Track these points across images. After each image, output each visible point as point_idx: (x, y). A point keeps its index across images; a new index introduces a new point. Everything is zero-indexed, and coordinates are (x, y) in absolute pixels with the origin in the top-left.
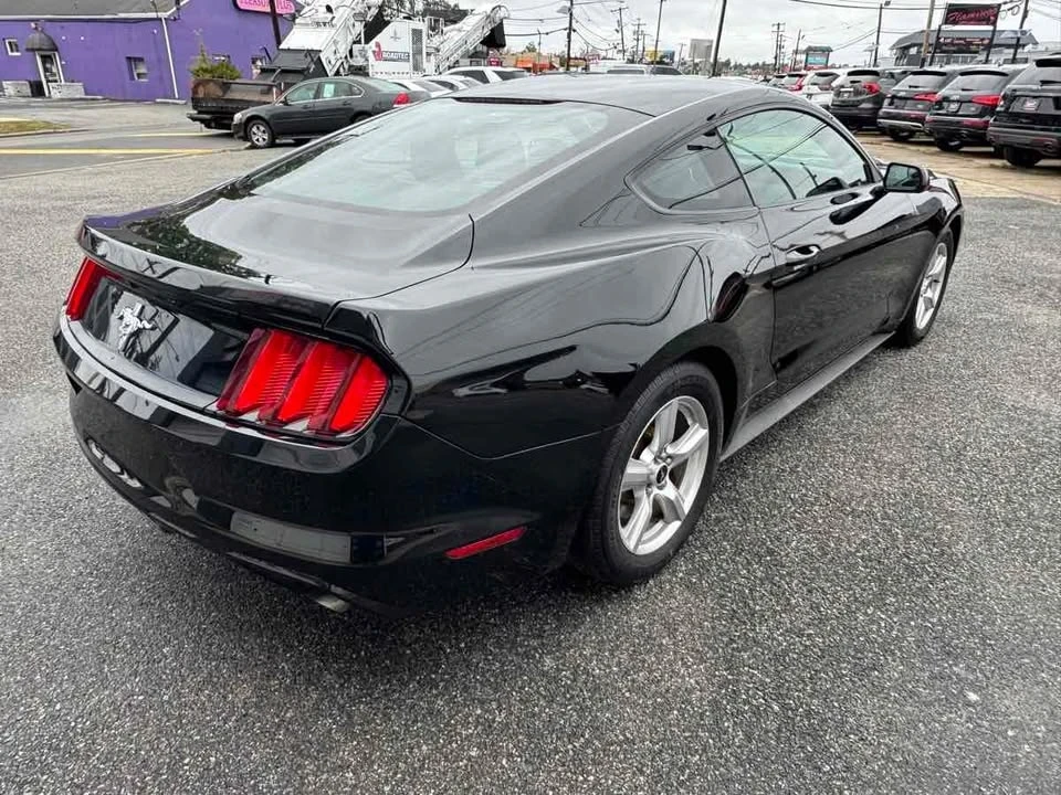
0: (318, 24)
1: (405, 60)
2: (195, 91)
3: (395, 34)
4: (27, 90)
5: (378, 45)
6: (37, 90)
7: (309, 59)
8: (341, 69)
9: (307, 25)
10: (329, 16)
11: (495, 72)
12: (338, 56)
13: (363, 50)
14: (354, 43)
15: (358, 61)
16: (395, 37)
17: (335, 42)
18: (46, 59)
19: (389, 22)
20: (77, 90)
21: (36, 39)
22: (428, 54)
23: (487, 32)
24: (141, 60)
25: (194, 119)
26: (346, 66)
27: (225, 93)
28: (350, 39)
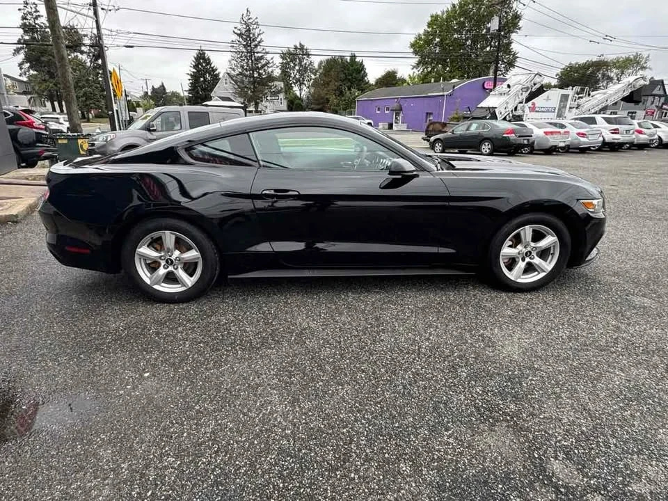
0: (501, 94)
1: (551, 112)
2: (428, 127)
3: (548, 97)
4: (387, 126)
5: (534, 104)
6: (391, 127)
7: (488, 112)
8: (508, 117)
9: (496, 94)
10: (509, 89)
11: (603, 118)
12: (507, 110)
13: (523, 106)
14: (520, 103)
15: (519, 113)
16: (548, 99)
17: (507, 103)
18: (397, 114)
19: (545, 91)
20: (404, 127)
21: (395, 105)
22: (570, 108)
23: (627, 93)
24: (431, 114)
25: (425, 140)
26: (511, 115)
27: (443, 128)
28: (518, 101)
